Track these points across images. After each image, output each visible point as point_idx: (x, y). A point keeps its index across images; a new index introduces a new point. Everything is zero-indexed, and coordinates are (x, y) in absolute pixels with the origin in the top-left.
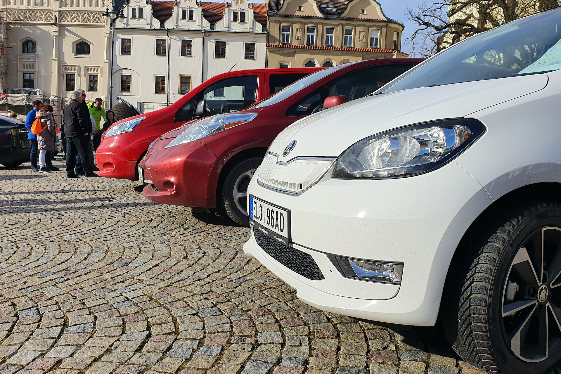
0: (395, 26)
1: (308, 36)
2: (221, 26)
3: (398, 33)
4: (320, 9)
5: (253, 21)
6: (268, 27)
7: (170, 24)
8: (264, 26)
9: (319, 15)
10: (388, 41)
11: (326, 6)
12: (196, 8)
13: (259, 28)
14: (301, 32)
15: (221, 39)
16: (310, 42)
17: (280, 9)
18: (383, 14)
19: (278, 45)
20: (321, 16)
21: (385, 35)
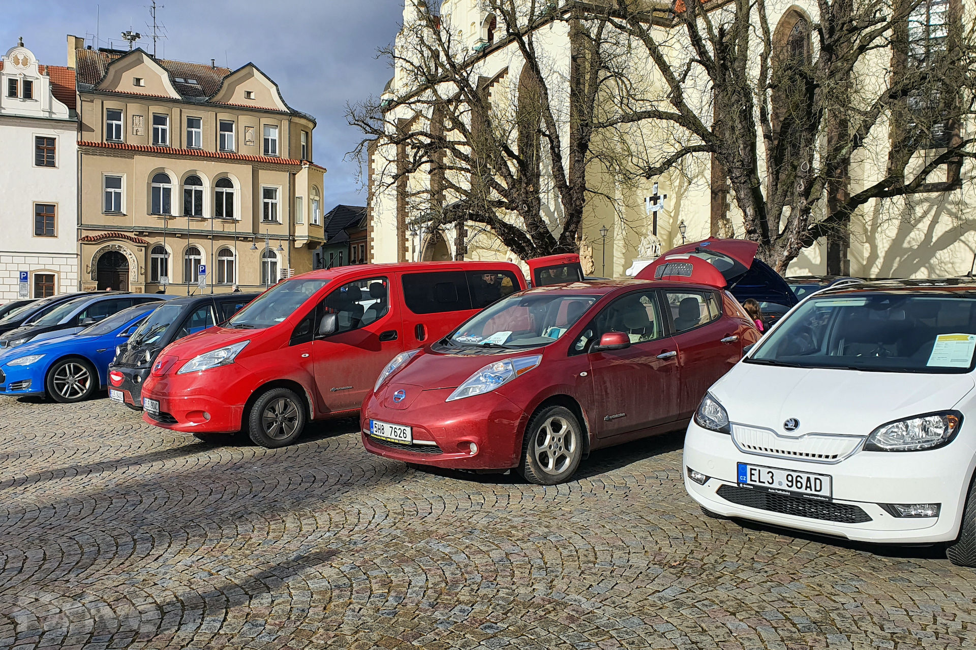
0: (303, 122)
1: (156, 130)
3: (307, 133)
4: (174, 83)
5: (50, 98)
6: (78, 111)
8: (72, 107)
9: (175, 95)
10: (293, 145)
11: (182, 80)
13: (61, 111)
14: (141, 122)
16: (160, 141)
17: (102, 80)
18: (284, 102)
19: (100, 142)
20: (178, 97)
21: (287, 136)
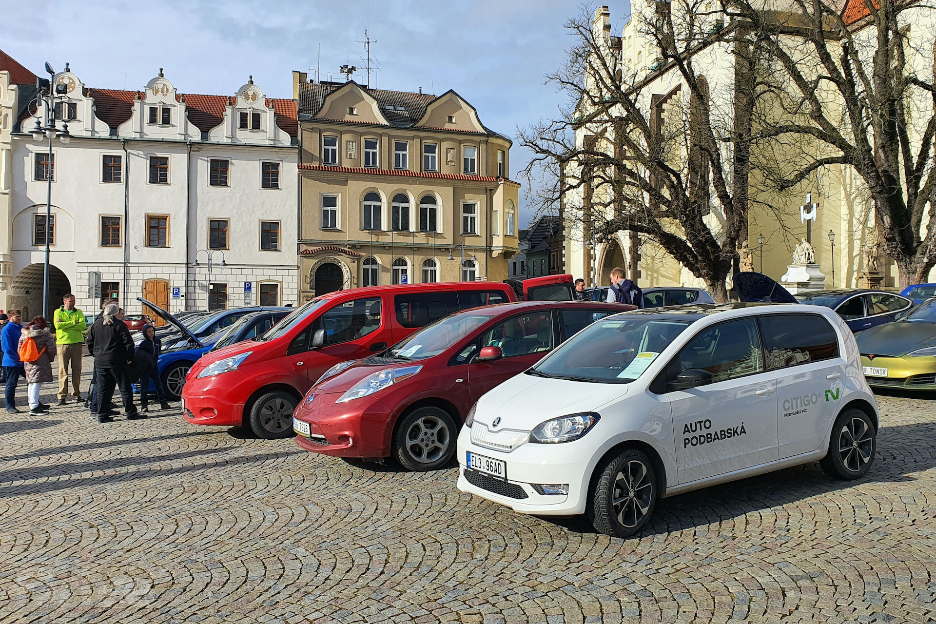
0: (499, 141)
1: (367, 154)
2: (220, 134)
3: (503, 152)
4: (383, 111)
5: (275, 127)
6: (299, 138)
7: (128, 130)
8: (294, 136)
9: (384, 122)
10: (490, 164)
11: (392, 108)
12: (174, 106)
13: (285, 138)
14: (354, 147)
15: (220, 155)
16: (371, 163)
17: (319, 110)
18: (481, 124)
19: (317, 166)
20: (386, 123)
21: (485, 155)
